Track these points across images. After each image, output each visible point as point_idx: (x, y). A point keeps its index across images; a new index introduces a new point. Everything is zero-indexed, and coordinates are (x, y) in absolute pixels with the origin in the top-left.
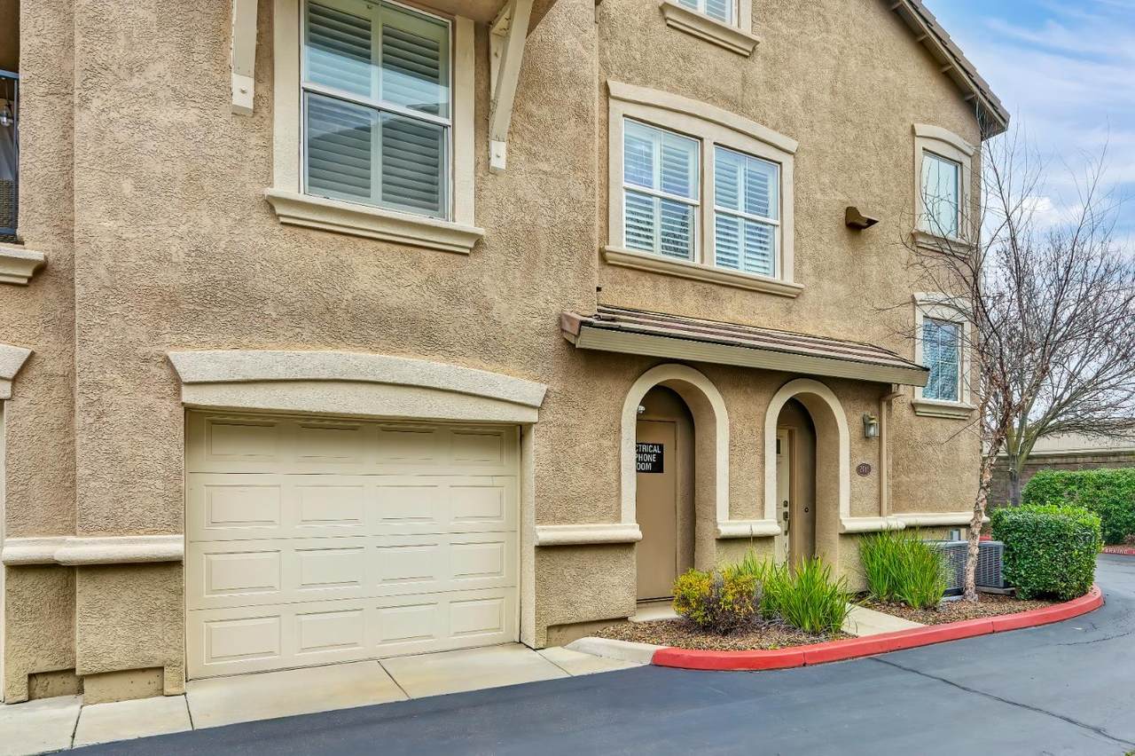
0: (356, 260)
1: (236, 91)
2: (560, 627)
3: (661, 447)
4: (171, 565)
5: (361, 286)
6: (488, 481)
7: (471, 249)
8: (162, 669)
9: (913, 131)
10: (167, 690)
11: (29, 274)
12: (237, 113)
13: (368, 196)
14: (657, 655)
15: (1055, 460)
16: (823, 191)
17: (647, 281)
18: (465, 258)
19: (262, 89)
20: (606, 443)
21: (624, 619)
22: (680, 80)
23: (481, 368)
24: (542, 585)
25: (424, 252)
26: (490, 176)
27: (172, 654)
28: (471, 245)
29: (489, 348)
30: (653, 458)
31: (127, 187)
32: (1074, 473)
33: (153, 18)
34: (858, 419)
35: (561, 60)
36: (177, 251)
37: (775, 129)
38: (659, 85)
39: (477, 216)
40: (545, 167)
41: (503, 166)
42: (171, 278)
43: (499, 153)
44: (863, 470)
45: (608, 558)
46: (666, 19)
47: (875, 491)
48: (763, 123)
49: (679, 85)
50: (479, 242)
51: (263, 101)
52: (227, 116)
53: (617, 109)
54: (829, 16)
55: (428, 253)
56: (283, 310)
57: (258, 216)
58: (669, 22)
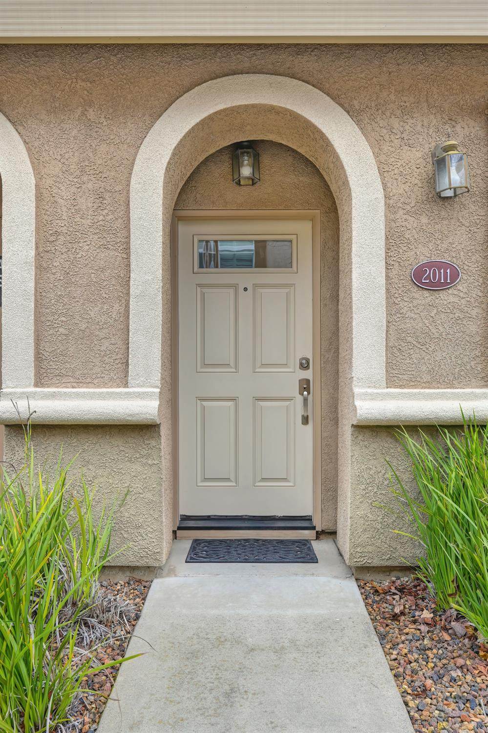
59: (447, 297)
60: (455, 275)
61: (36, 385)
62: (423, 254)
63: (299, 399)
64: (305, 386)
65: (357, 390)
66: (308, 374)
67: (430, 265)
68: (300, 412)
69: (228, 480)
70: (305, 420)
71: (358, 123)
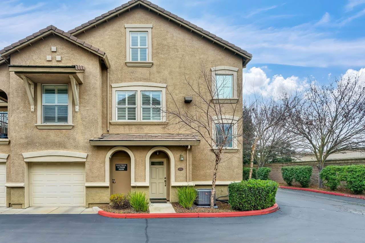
0: (51, 134)
1: (31, 108)
2: (92, 204)
3: (127, 165)
4: (22, 188)
5: (52, 138)
6: (81, 173)
7: (72, 128)
8: (22, 204)
9: (211, 70)
10: (23, 208)
11: (8, 143)
12: (32, 112)
13: (55, 121)
14: (99, 212)
15: (340, 162)
16: (177, 95)
17: (122, 127)
18: (71, 130)
19: (36, 107)
20: (102, 165)
21: (108, 204)
22: (131, 79)
23: (74, 151)
24: (87, 195)
25: (63, 130)
26: (76, 113)
27: (23, 202)
28: (72, 127)
29: (76, 147)
30: (124, 167)
31: (17, 128)
32: (340, 167)
33: (20, 100)
34: (178, 156)
35: (91, 85)
36: (23, 137)
37: (160, 83)
38: (125, 81)
39: (73, 121)
40: (87, 108)
41: (78, 111)
42: (22, 141)
43: (77, 108)
44: (180, 169)
45: (103, 190)
46: (127, 65)
47: (185, 175)
48: (156, 82)
49: (131, 80)
50: (73, 127)
51: (36, 109)
52: (31, 113)
53: (114, 90)
54: (178, 48)
55: (64, 130)
56: (39, 144)
57: (35, 129)
58: (128, 66)
59: (182, 172)
60: (183, 169)
61: (135, 182)
62: (179, 167)
63: (165, 183)
64: (165, 181)
65: (172, 182)
66: (166, 180)
67: (180, 168)
68: (165, 185)
69: (155, 194)
70: (165, 186)
71: (172, 152)
